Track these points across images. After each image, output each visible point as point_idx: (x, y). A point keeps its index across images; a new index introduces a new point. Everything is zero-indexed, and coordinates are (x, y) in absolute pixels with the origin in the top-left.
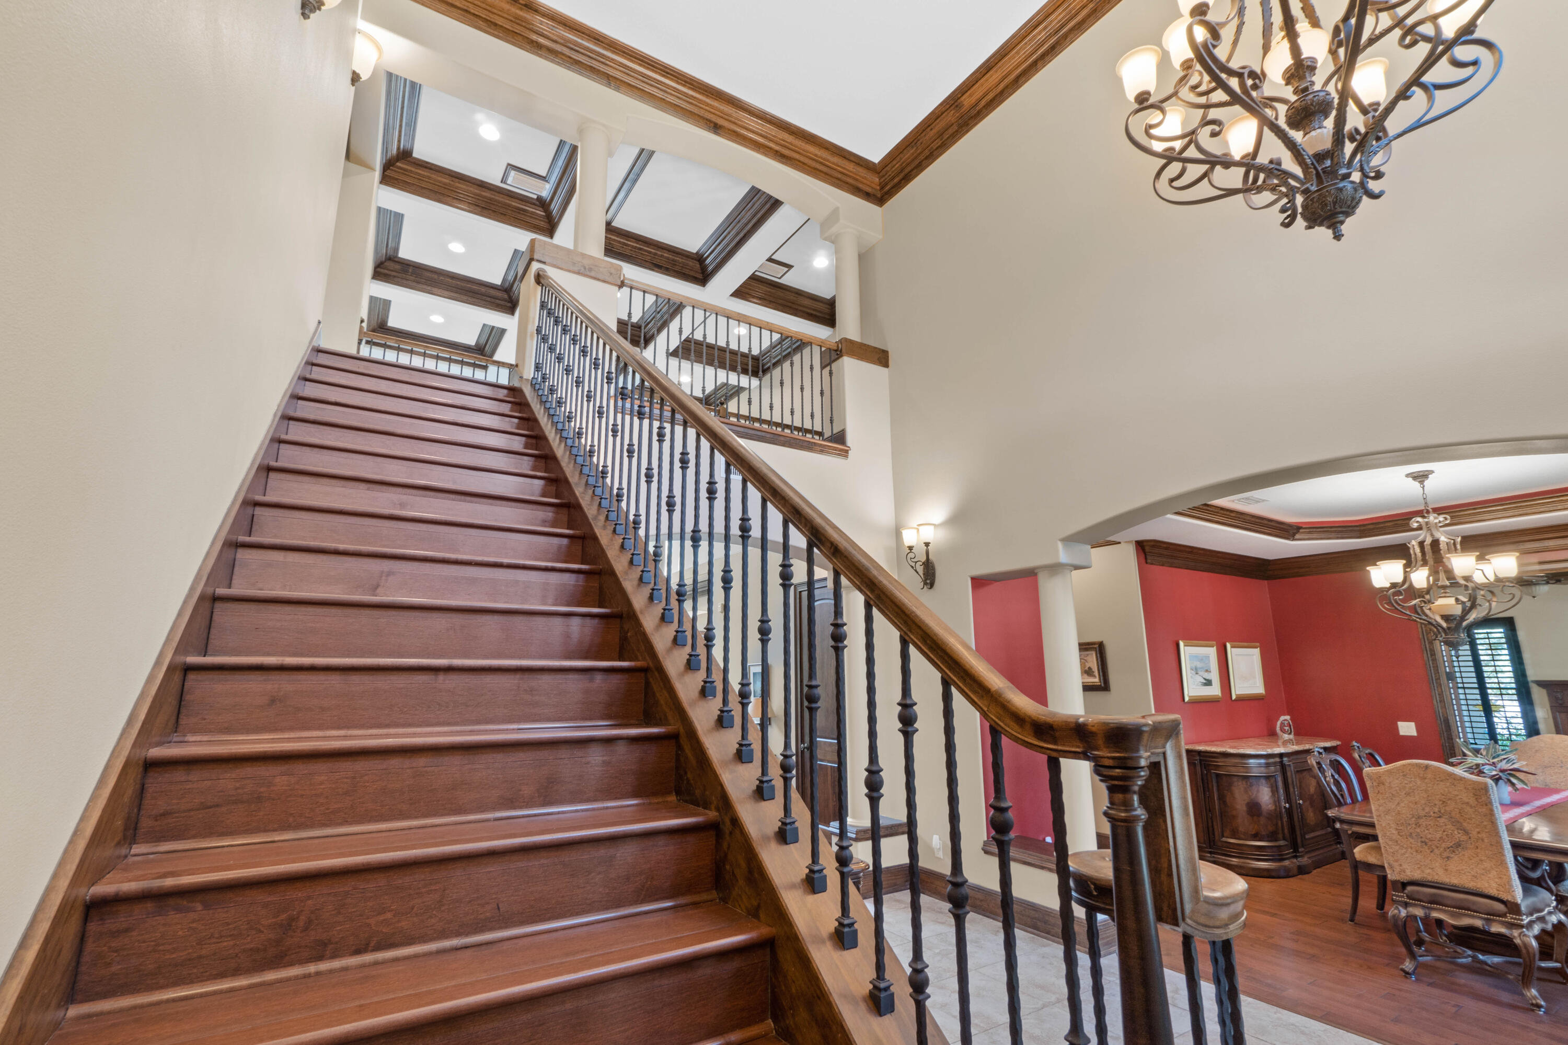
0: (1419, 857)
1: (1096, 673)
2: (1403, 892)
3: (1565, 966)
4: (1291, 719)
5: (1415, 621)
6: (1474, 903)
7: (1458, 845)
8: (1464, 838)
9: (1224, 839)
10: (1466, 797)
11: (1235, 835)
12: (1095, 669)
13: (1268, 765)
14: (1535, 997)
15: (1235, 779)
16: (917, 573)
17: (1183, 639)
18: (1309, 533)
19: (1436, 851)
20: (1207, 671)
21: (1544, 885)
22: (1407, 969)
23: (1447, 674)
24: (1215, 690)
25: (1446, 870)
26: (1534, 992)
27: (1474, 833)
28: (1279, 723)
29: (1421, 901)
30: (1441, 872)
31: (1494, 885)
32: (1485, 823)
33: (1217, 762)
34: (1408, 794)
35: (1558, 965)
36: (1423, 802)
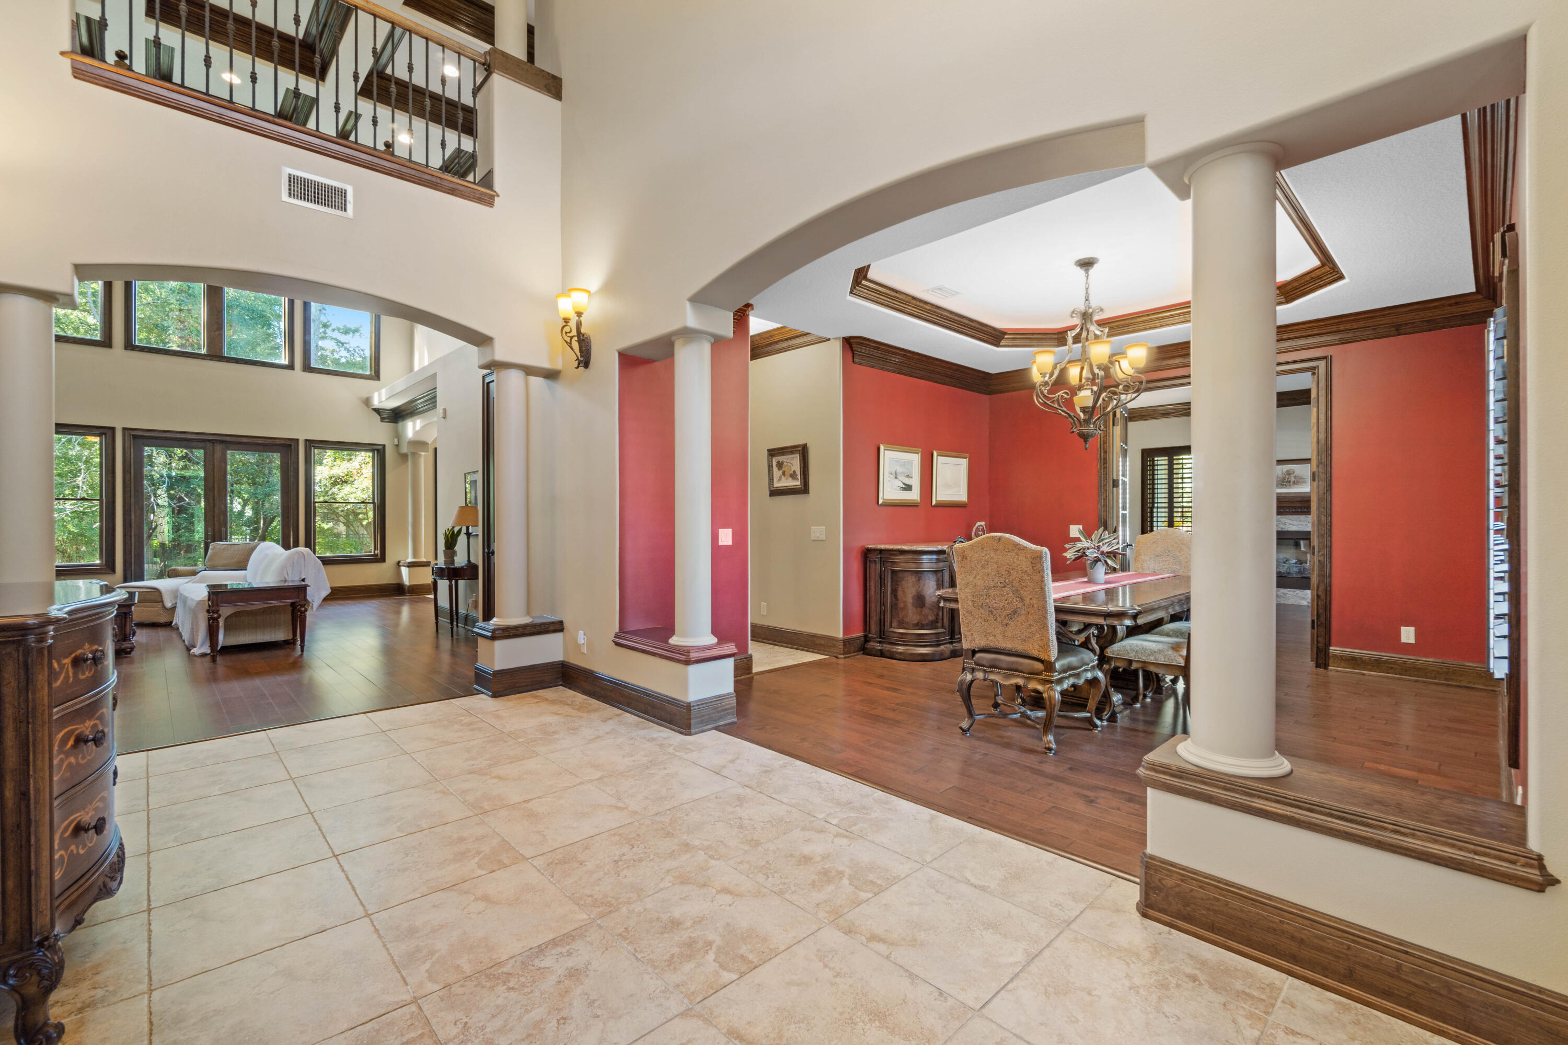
0: (986, 625)
1: (799, 477)
2: (972, 659)
3: (1094, 716)
4: (985, 525)
5: (1060, 414)
6: (1021, 664)
7: (1015, 612)
8: (1020, 605)
9: (891, 630)
10: (1026, 565)
11: (902, 625)
12: (798, 473)
13: (938, 561)
14: (1050, 742)
15: (906, 574)
16: (572, 349)
17: (884, 443)
18: (1013, 339)
19: (999, 619)
20: (908, 476)
21: (1090, 647)
22: (963, 727)
23: (1114, 481)
24: (914, 495)
25: (1004, 636)
26: (1051, 738)
27: (1027, 601)
28: (974, 528)
29: (984, 666)
30: (1000, 638)
31: (1037, 647)
32: (1037, 590)
33: (893, 559)
34: (983, 567)
35: (1088, 715)
36: (993, 573)
